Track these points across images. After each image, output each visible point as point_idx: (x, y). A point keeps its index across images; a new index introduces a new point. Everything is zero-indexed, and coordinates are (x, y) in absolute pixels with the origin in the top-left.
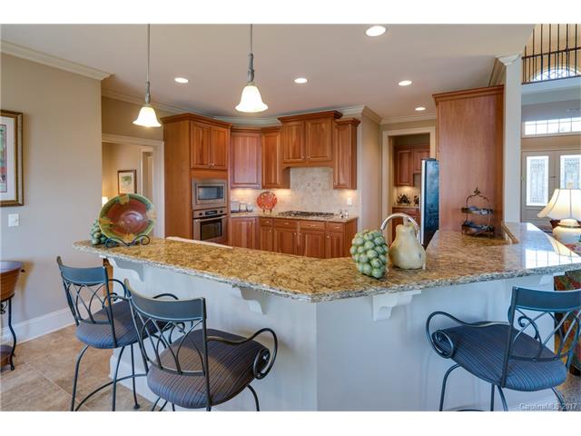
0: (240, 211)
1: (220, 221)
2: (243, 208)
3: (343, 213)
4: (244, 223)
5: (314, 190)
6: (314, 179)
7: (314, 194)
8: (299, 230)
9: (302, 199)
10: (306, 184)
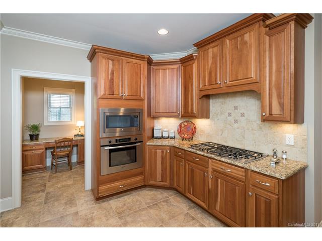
0: (162, 137)
1: (135, 148)
2: (165, 135)
3: (279, 155)
4: (159, 151)
5: (236, 121)
6: (236, 108)
7: (236, 125)
8: (210, 170)
9: (222, 131)
10: (227, 114)
